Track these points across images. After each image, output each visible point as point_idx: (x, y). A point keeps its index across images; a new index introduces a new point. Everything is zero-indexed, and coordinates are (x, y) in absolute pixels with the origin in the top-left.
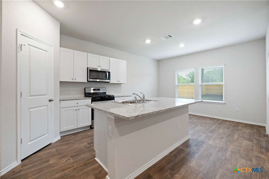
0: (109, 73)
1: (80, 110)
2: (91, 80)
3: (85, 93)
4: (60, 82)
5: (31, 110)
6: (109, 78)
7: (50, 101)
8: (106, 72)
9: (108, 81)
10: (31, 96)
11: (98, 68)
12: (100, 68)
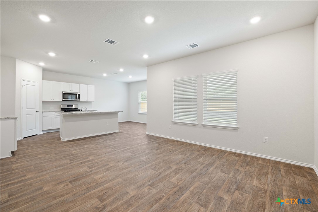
0: (79, 95)
1: (56, 118)
2: (64, 100)
3: (61, 108)
4: (43, 101)
5: (27, 115)
6: (79, 98)
7: (37, 112)
8: (76, 94)
9: (79, 100)
10: (27, 109)
11: (71, 91)
12: (72, 91)
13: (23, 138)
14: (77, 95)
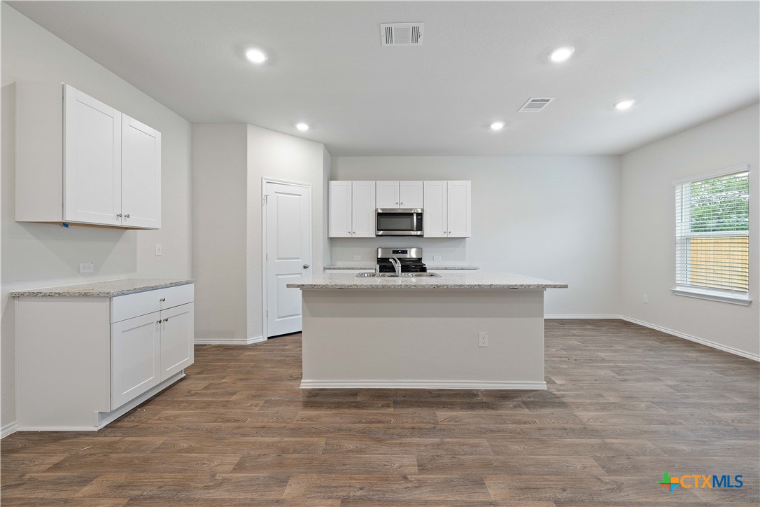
0: (420, 216)
3: (378, 259)
4: (330, 238)
6: (420, 227)
7: (305, 267)
8: (412, 214)
9: (419, 233)
10: (279, 259)
11: (397, 207)
12: (402, 207)
13: (269, 338)
14: (415, 217)
